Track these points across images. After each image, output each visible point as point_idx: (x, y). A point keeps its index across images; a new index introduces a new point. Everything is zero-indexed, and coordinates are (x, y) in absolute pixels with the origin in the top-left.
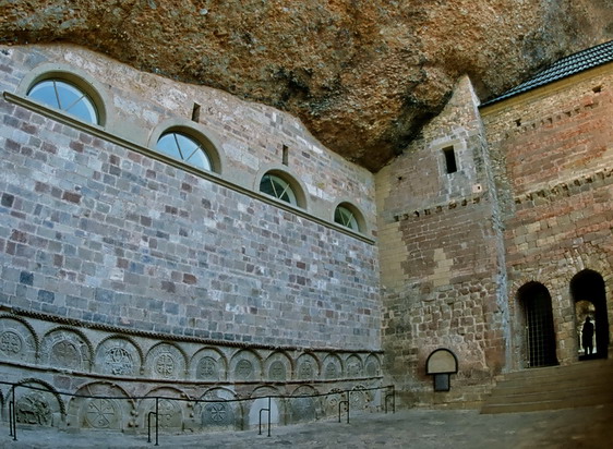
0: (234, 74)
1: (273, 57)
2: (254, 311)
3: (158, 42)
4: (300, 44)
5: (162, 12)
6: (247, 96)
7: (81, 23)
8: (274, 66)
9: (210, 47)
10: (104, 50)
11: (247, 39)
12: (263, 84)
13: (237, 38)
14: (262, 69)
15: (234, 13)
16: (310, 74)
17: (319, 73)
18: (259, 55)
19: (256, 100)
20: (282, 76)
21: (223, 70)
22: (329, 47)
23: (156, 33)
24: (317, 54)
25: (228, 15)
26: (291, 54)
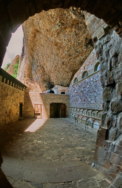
0: (84, 56)
1: (82, 47)
2: (95, 101)
3: (76, 66)
4: (80, 40)
5: (71, 64)
6: (89, 55)
7: (71, 73)
8: (84, 47)
9: (78, 59)
10: (76, 72)
11: (77, 52)
12: (87, 51)
13: (77, 54)
14: (84, 50)
15: (73, 53)
16: (86, 39)
17: (87, 36)
18: (81, 50)
19: (90, 53)
20: (86, 46)
21: (82, 58)
22: (81, 32)
23: (74, 66)
24: (82, 36)
25: (73, 54)
26: (82, 43)
